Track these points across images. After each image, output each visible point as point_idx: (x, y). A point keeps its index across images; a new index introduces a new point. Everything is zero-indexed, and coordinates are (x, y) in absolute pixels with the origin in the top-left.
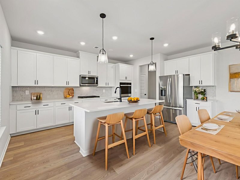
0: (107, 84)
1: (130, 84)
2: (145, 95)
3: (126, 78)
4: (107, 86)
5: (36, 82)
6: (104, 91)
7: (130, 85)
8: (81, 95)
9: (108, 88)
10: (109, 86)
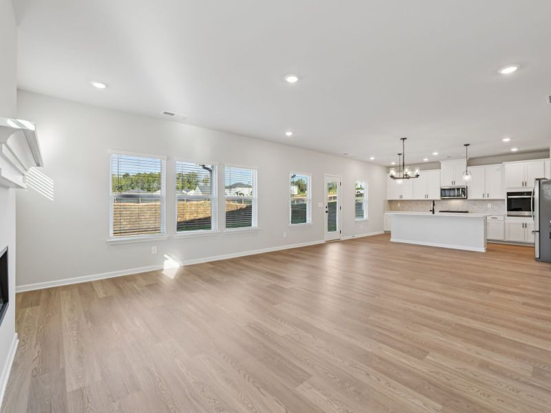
0: (486, 195)
3: (524, 184)
4: (486, 198)
5: (401, 196)
6: (489, 205)
10: (490, 198)
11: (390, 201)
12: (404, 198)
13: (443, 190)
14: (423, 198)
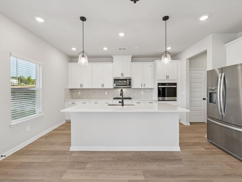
0: (143, 85)
1: (175, 84)
2: (204, 99)
3: (167, 77)
4: (143, 87)
6: (142, 93)
7: (175, 86)
8: (118, 96)
9: (148, 90)
10: (146, 87)
11: (72, 90)
12: (84, 87)
13: (116, 80)
14: (100, 87)
